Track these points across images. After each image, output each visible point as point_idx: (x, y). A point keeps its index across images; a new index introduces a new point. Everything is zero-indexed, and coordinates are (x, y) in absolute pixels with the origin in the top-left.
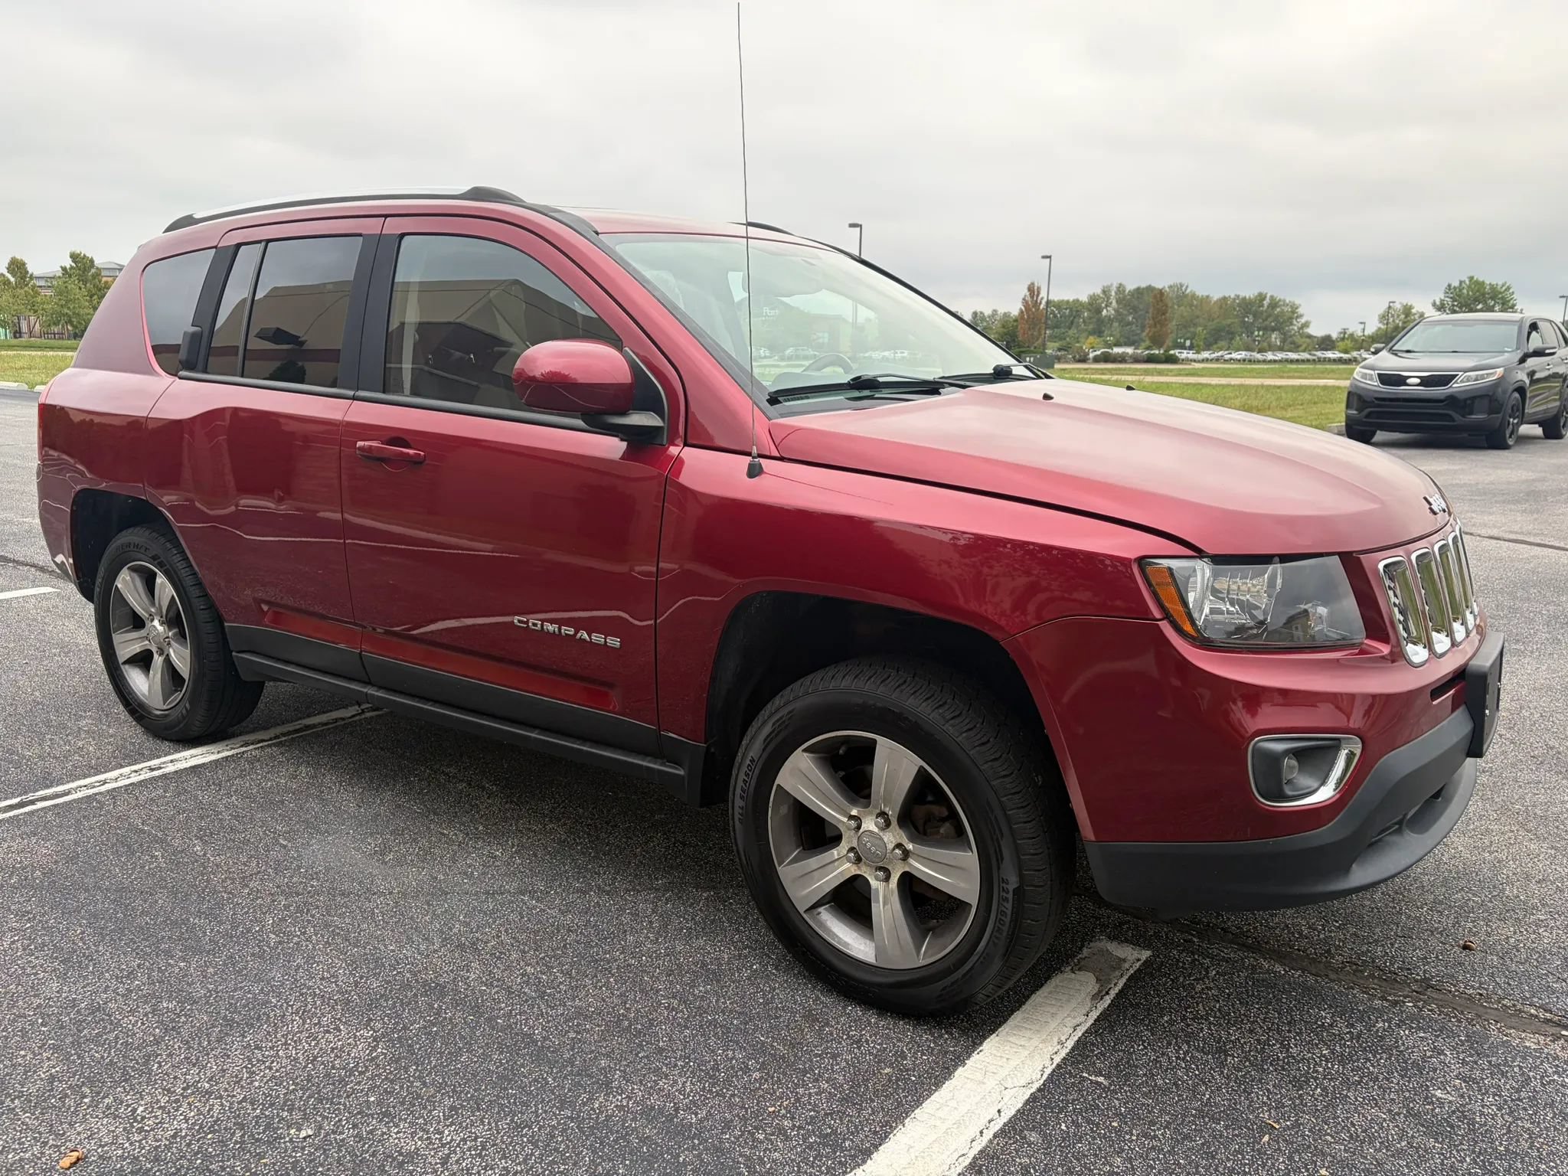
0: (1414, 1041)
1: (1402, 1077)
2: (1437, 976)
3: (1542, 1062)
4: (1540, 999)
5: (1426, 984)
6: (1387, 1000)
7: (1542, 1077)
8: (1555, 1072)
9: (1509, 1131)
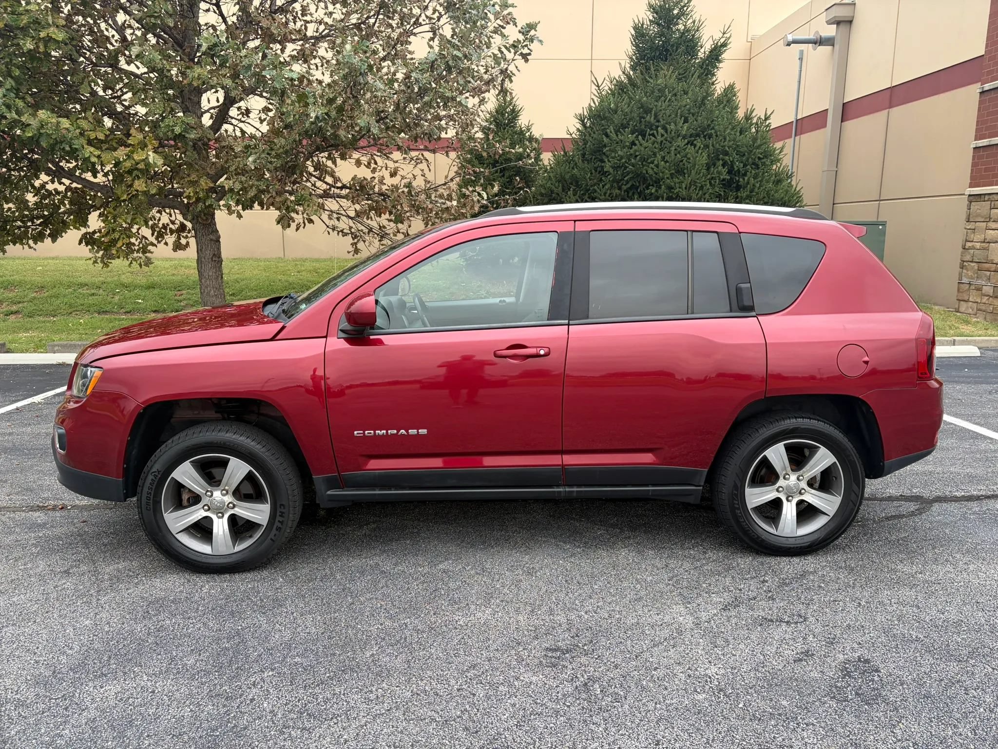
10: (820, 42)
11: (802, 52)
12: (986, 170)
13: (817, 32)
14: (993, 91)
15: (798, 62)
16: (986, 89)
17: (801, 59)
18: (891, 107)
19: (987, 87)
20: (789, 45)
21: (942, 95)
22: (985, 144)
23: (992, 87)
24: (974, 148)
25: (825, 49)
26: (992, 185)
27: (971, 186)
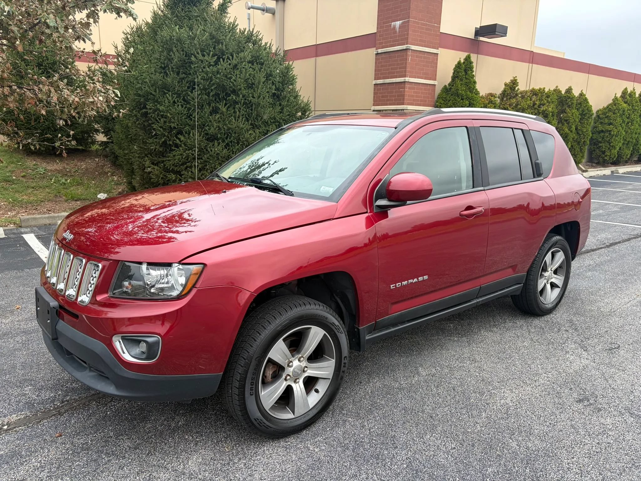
0: (47, 395)
1: (42, 385)
2: (60, 419)
3: (8, 412)
4: (20, 433)
5: (60, 414)
6: (66, 401)
7: (5, 407)
8: (3, 411)
9: (7, 390)
10: (264, 10)
11: (249, 14)
12: (382, 97)
13: (264, 4)
14: (383, 54)
15: (247, 21)
16: (379, 52)
17: (249, 19)
18: (317, 56)
19: (380, 51)
20: (249, 9)
21: (350, 53)
22: (381, 83)
23: (383, 52)
24: (374, 84)
25: (269, 15)
26: (387, 105)
27: (374, 105)
